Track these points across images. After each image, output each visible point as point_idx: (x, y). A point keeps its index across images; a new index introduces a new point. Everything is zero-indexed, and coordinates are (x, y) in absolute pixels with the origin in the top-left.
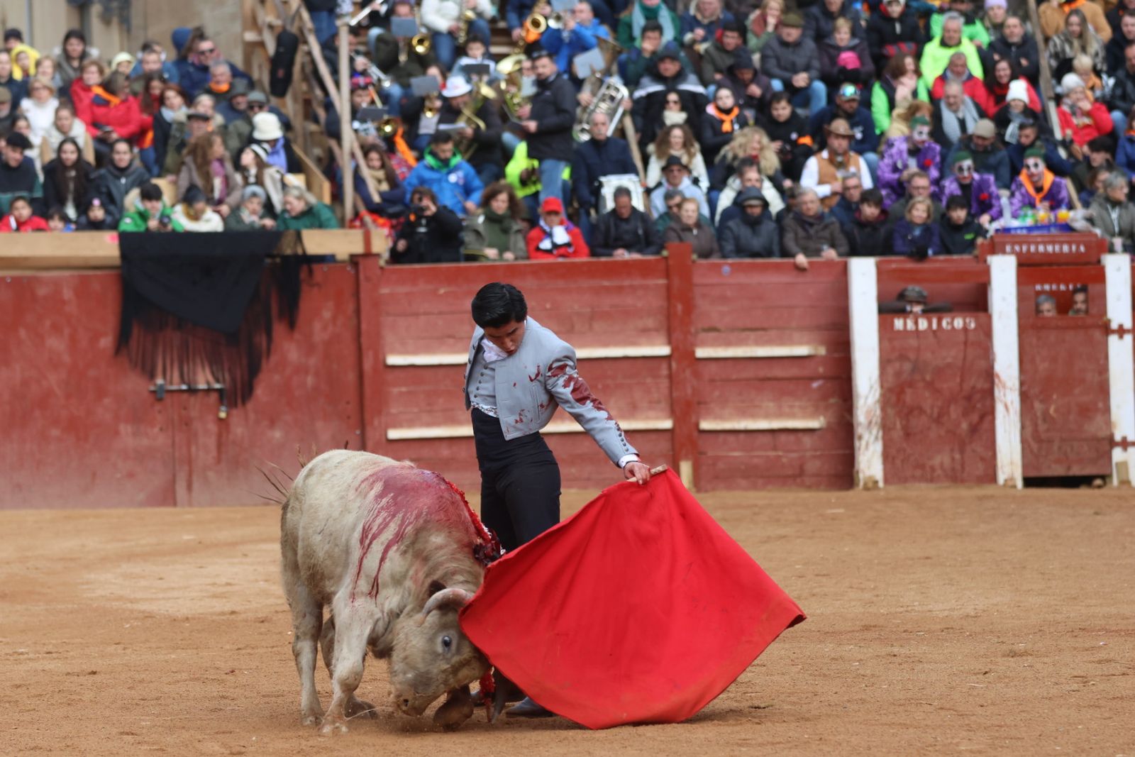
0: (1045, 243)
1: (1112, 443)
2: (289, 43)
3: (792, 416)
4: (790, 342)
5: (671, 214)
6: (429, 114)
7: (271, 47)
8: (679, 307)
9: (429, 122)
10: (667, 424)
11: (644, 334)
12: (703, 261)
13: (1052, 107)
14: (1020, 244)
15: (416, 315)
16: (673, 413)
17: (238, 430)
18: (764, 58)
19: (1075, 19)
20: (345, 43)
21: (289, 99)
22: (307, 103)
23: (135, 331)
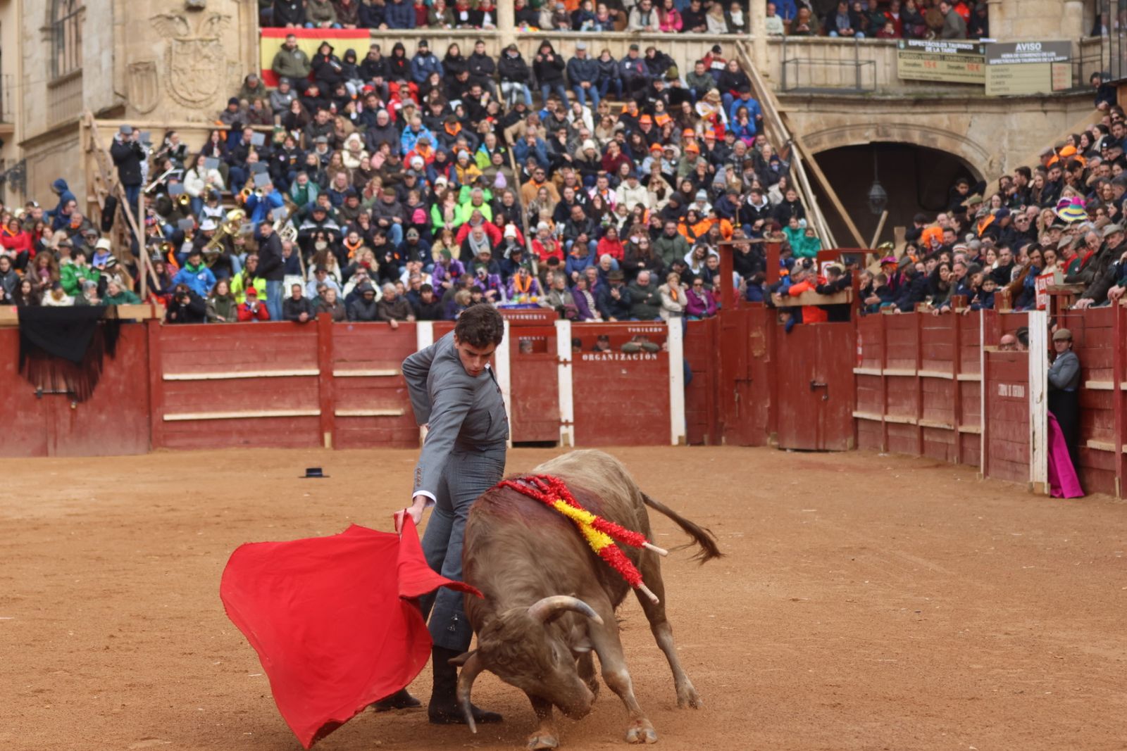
0: (524, 314)
1: (560, 423)
2: (112, 203)
3: (386, 408)
4: (385, 368)
5: (321, 297)
6: (187, 240)
7: (102, 205)
8: (324, 348)
9: (188, 246)
10: (317, 412)
11: (305, 363)
12: (338, 323)
13: (529, 240)
14: (511, 314)
15: (180, 352)
16: (320, 406)
17: (82, 415)
18: (374, 211)
19: (543, 191)
20: (142, 201)
21: (111, 233)
22: (122, 236)
23: (27, 361)
